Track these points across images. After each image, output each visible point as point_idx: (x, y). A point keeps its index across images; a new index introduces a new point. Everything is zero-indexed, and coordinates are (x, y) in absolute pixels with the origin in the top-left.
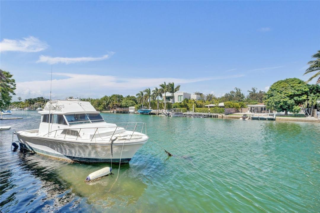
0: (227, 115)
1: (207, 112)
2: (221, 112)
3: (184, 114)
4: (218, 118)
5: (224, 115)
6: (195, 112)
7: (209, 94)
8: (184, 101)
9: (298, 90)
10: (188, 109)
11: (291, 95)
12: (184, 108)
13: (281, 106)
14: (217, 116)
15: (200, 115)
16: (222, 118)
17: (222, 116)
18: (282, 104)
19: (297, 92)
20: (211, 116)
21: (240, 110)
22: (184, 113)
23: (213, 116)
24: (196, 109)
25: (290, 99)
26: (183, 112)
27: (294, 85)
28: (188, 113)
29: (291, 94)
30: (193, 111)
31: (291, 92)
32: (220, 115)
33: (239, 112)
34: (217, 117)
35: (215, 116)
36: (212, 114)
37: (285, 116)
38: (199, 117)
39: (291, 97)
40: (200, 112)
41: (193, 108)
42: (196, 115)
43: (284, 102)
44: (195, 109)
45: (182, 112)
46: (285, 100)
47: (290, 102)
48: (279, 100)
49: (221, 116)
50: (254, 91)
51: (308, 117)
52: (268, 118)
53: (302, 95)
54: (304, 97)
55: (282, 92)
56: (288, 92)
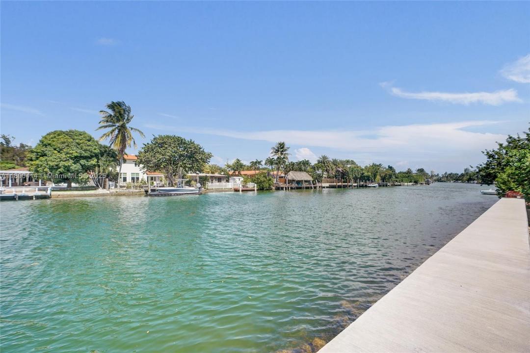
9: (86, 150)
11: (76, 157)
13: (62, 174)
18: (61, 170)
19: (84, 152)
25: (74, 163)
27: (81, 142)
29: (76, 154)
31: (75, 152)
37: (67, 190)
39: (77, 159)
43: (65, 167)
46: (66, 164)
47: (75, 167)
48: (56, 163)
50: (8, 142)
51: (99, 190)
52: (36, 196)
53: (91, 157)
54: (94, 162)
55: (61, 150)
56: (71, 152)
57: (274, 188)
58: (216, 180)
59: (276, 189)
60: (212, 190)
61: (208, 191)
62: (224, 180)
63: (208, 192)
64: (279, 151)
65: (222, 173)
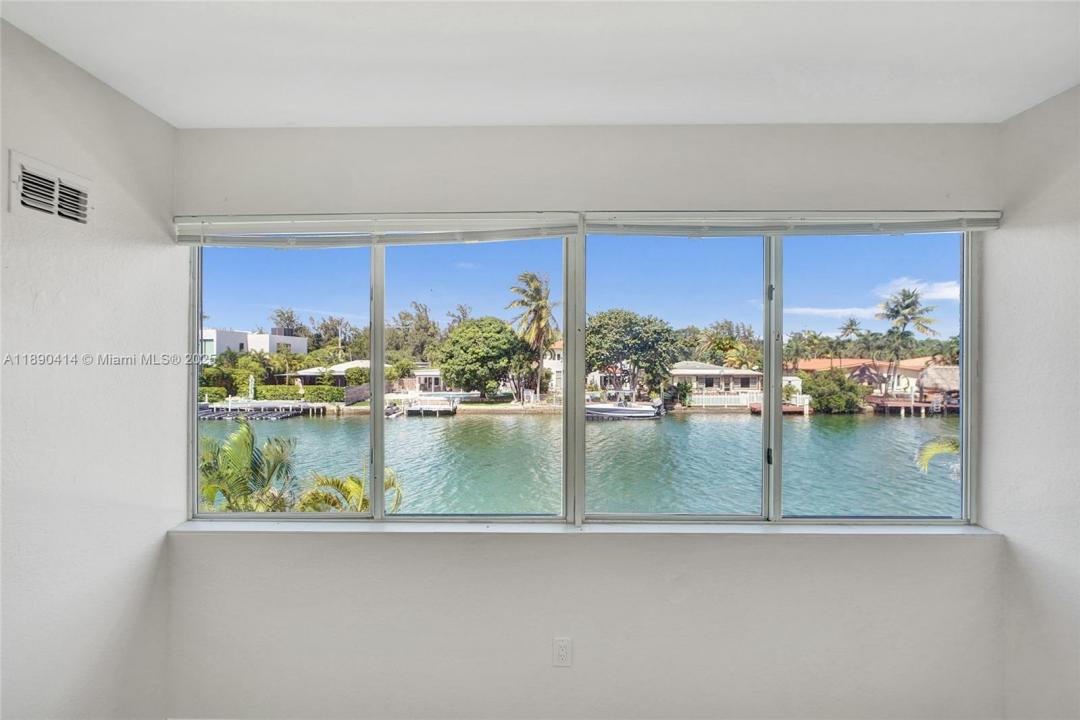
0: (353, 404)
1: (296, 396)
2: (334, 399)
3: (218, 409)
4: (327, 416)
5: (342, 406)
6: (256, 398)
7: (331, 319)
8: (219, 361)
9: (493, 347)
10: (233, 390)
11: (483, 357)
12: (216, 389)
13: (468, 381)
14: (324, 409)
15: (271, 410)
16: (338, 415)
17: (339, 410)
18: (467, 376)
19: (490, 351)
20: (306, 412)
21: (396, 385)
22: (216, 405)
23: (313, 410)
24: (263, 389)
25: (482, 366)
26: (213, 401)
27: (489, 335)
28: (231, 402)
29: (482, 354)
30: (251, 396)
31: (482, 350)
32: (331, 407)
33: (393, 391)
34: (324, 414)
35: (318, 410)
36: (310, 405)
37: (478, 402)
38: (267, 419)
39: (483, 360)
40: (274, 397)
41: (251, 387)
42: (258, 410)
43: (471, 371)
44: (256, 391)
45: (206, 402)
46: (472, 367)
47: (482, 371)
48: (461, 367)
49: (335, 408)
50: (464, 314)
51: (513, 403)
52: (440, 412)
53: (499, 357)
54: (503, 363)
55: (467, 348)
56: (477, 351)
57: (869, 408)
58: (736, 383)
59: (876, 412)
60: (699, 410)
61: (689, 410)
62: (755, 383)
63: (690, 414)
64: (898, 312)
65: (756, 367)
